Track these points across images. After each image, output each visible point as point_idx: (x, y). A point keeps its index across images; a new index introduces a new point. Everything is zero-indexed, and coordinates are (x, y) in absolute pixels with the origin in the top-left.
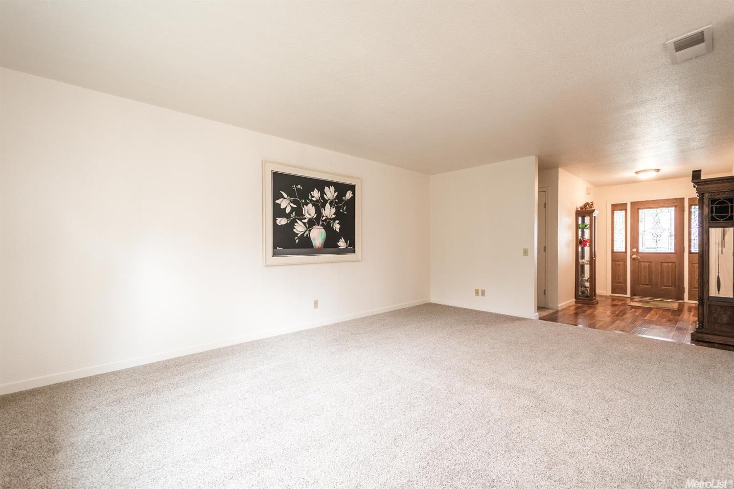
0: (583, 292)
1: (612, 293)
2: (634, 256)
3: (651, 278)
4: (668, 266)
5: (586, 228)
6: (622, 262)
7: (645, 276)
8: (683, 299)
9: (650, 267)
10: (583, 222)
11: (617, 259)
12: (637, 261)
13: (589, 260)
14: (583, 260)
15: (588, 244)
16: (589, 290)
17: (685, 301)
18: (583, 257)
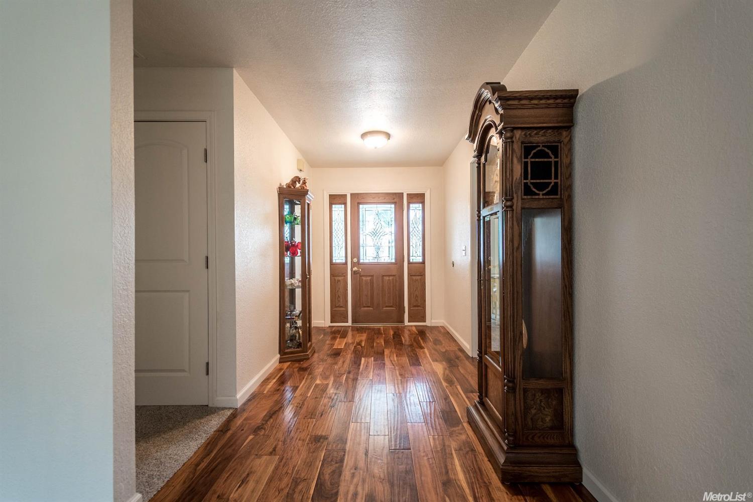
0: (293, 338)
1: (331, 322)
2: (355, 269)
3: (372, 297)
4: (389, 280)
5: (296, 222)
6: (343, 278)
7: (366, 296)
8: (402, 321)
9: (372, 282)
10: (292, 211)
11: (337, 272)
12: (358, 275)
13: (300, 280)
14: (293, 281)
15: (299, 251)
16: (301, 332)
17: (406, 324)
18: (292, 275)
